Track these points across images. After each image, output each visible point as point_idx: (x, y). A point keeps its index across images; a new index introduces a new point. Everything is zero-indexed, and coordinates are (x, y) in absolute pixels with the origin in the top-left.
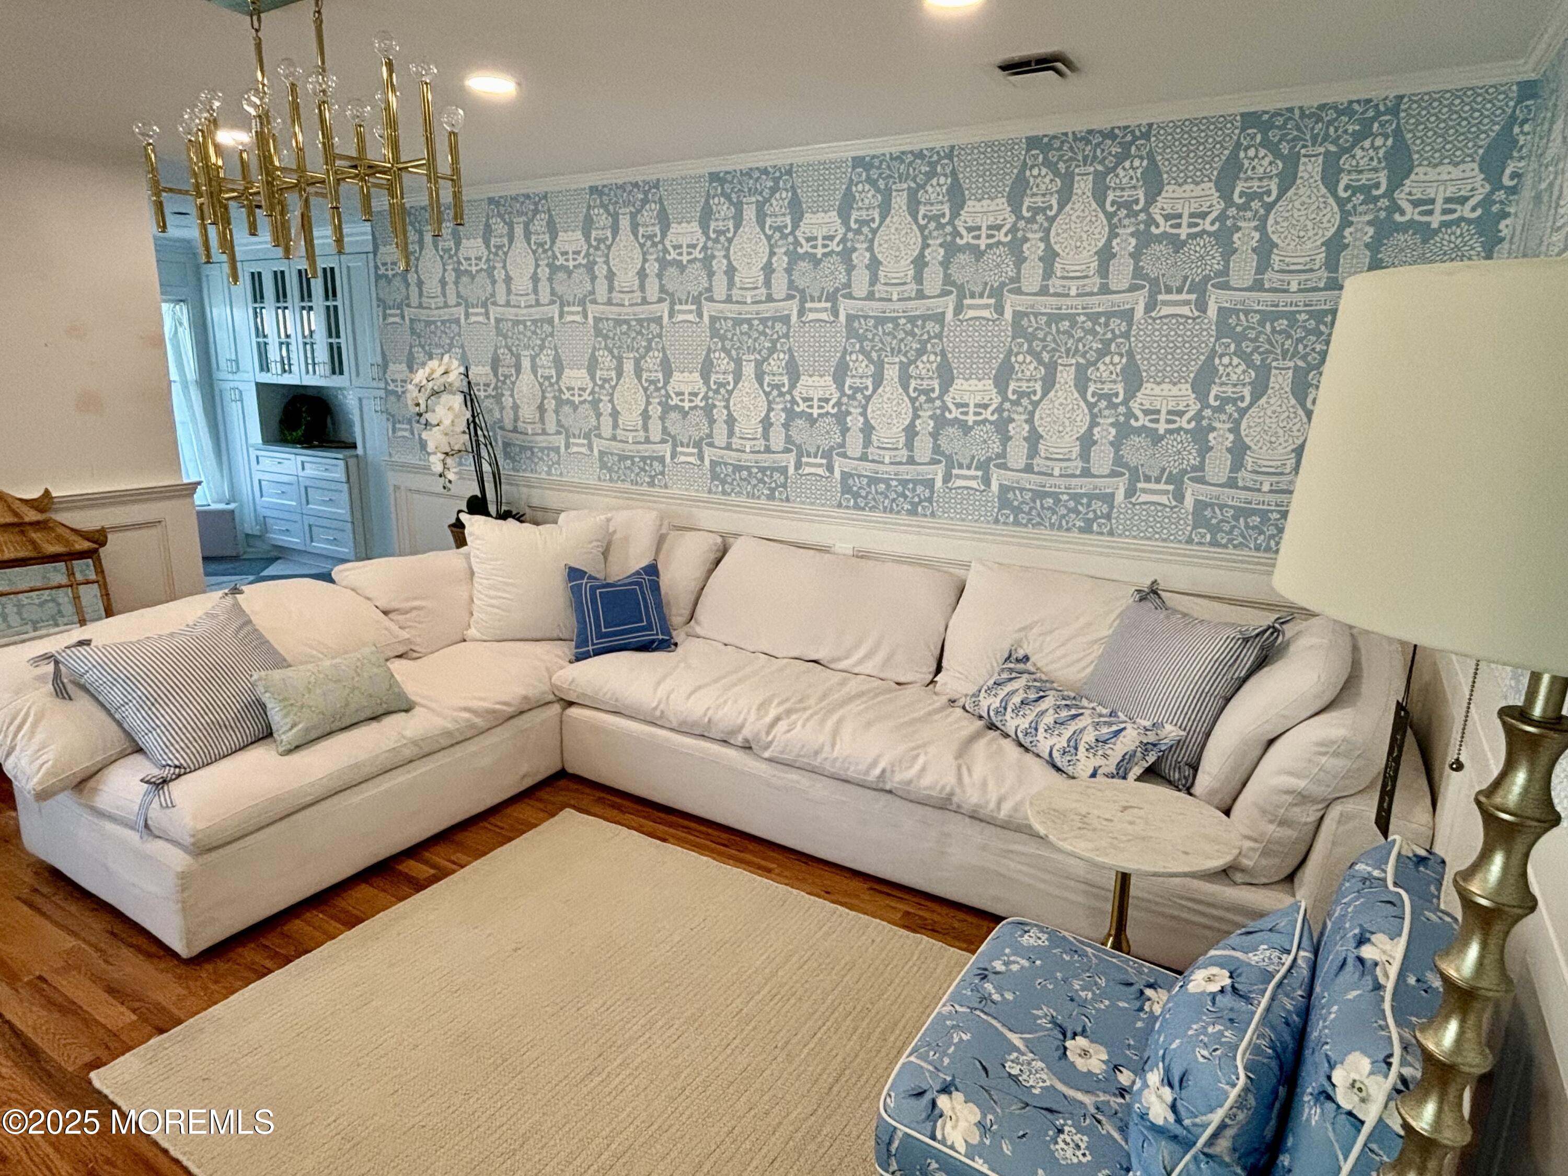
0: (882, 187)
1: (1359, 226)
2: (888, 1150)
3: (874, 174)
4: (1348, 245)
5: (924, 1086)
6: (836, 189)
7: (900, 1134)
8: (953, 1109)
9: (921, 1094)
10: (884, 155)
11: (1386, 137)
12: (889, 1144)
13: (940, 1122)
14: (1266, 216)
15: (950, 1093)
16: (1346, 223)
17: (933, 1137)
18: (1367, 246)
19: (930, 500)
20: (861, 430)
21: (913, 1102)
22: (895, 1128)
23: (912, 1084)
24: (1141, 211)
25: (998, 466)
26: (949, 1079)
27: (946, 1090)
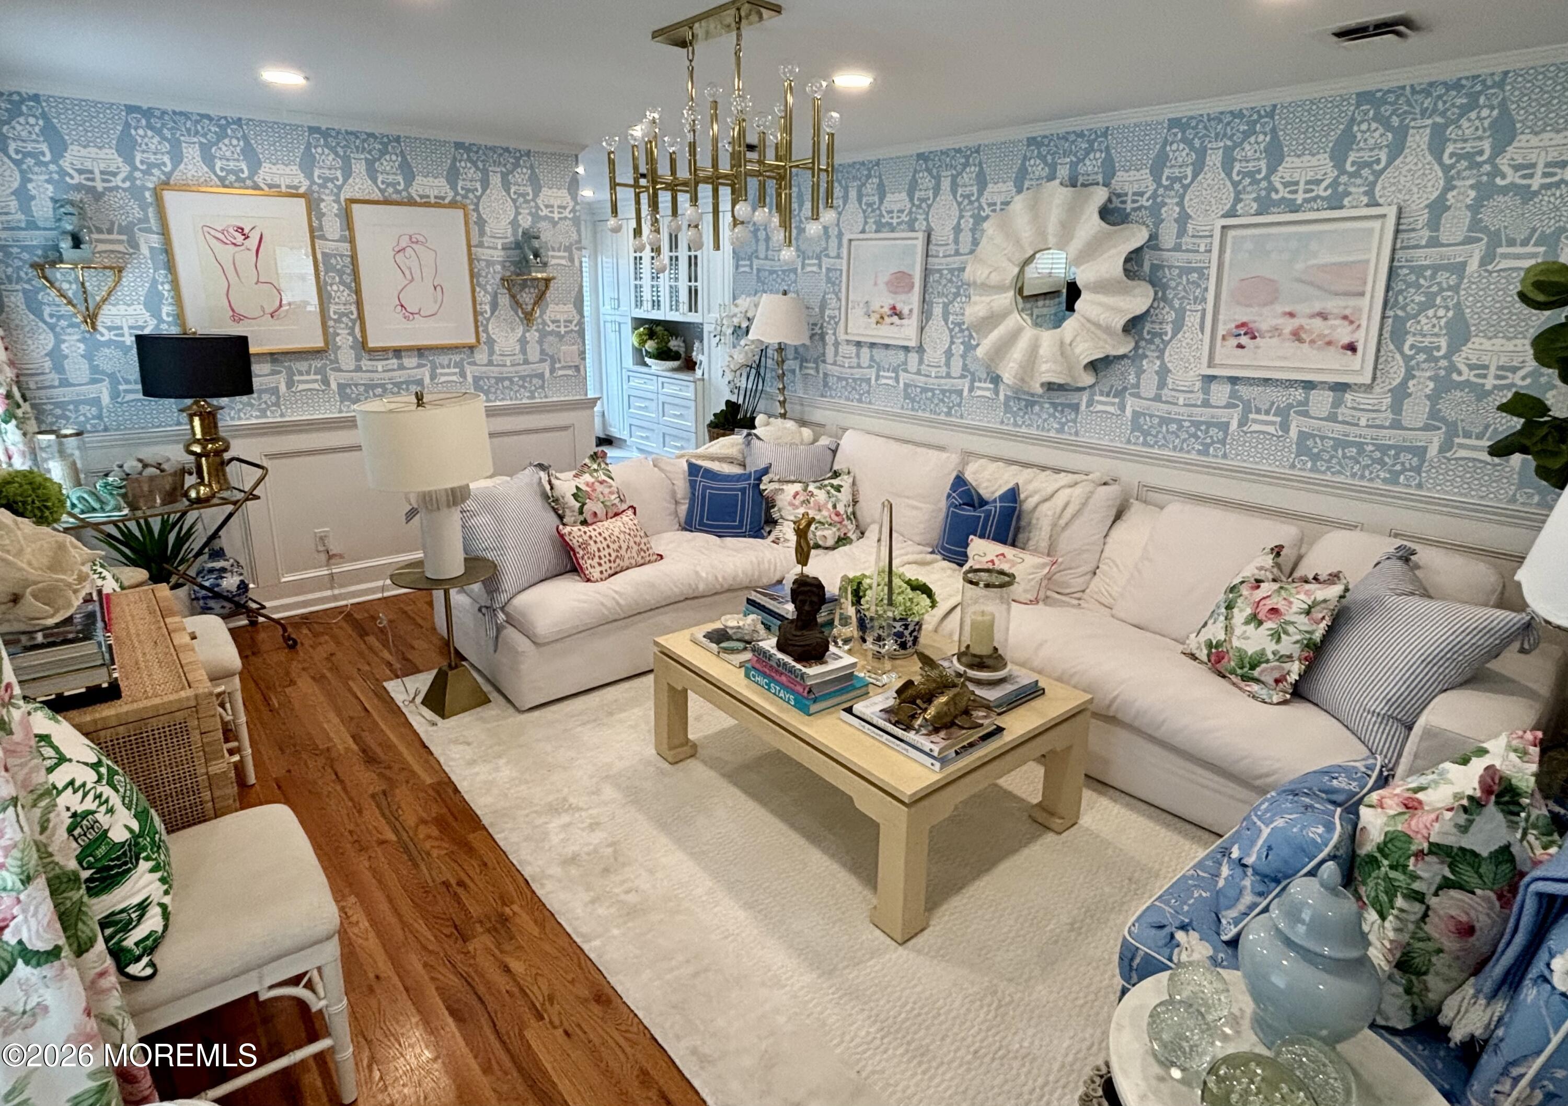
0: (1198, 146)
1: (1462, 190)
2: (1131, 966)
3: (1190, 134)
4: (1449, 207)
5: (1164, 922)
6: (1149, 149)
7: (1141, 953)
8: (1189, 942)
9: (1161, 927)
10: (1202, 115)
11: (1492, 108)
12: (1132, 959)
13: (1176, 950)
14: (1374, 183)
15: (1187, 931)
16: (1449, 187)
17: (1170, 960)
18: (1468, 207)
19: (1223, 442)
20: (1157, 373)
21: (1154, 931)
22: (1137, 948)
23: (1156, 919)
24: (1485, 162)
25: (1298, 413)
26: (1187, 920)
27: (1183, 927)
